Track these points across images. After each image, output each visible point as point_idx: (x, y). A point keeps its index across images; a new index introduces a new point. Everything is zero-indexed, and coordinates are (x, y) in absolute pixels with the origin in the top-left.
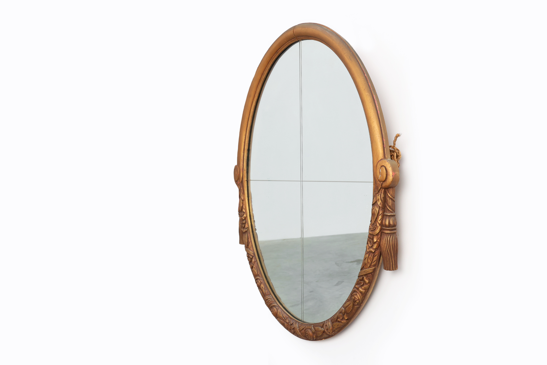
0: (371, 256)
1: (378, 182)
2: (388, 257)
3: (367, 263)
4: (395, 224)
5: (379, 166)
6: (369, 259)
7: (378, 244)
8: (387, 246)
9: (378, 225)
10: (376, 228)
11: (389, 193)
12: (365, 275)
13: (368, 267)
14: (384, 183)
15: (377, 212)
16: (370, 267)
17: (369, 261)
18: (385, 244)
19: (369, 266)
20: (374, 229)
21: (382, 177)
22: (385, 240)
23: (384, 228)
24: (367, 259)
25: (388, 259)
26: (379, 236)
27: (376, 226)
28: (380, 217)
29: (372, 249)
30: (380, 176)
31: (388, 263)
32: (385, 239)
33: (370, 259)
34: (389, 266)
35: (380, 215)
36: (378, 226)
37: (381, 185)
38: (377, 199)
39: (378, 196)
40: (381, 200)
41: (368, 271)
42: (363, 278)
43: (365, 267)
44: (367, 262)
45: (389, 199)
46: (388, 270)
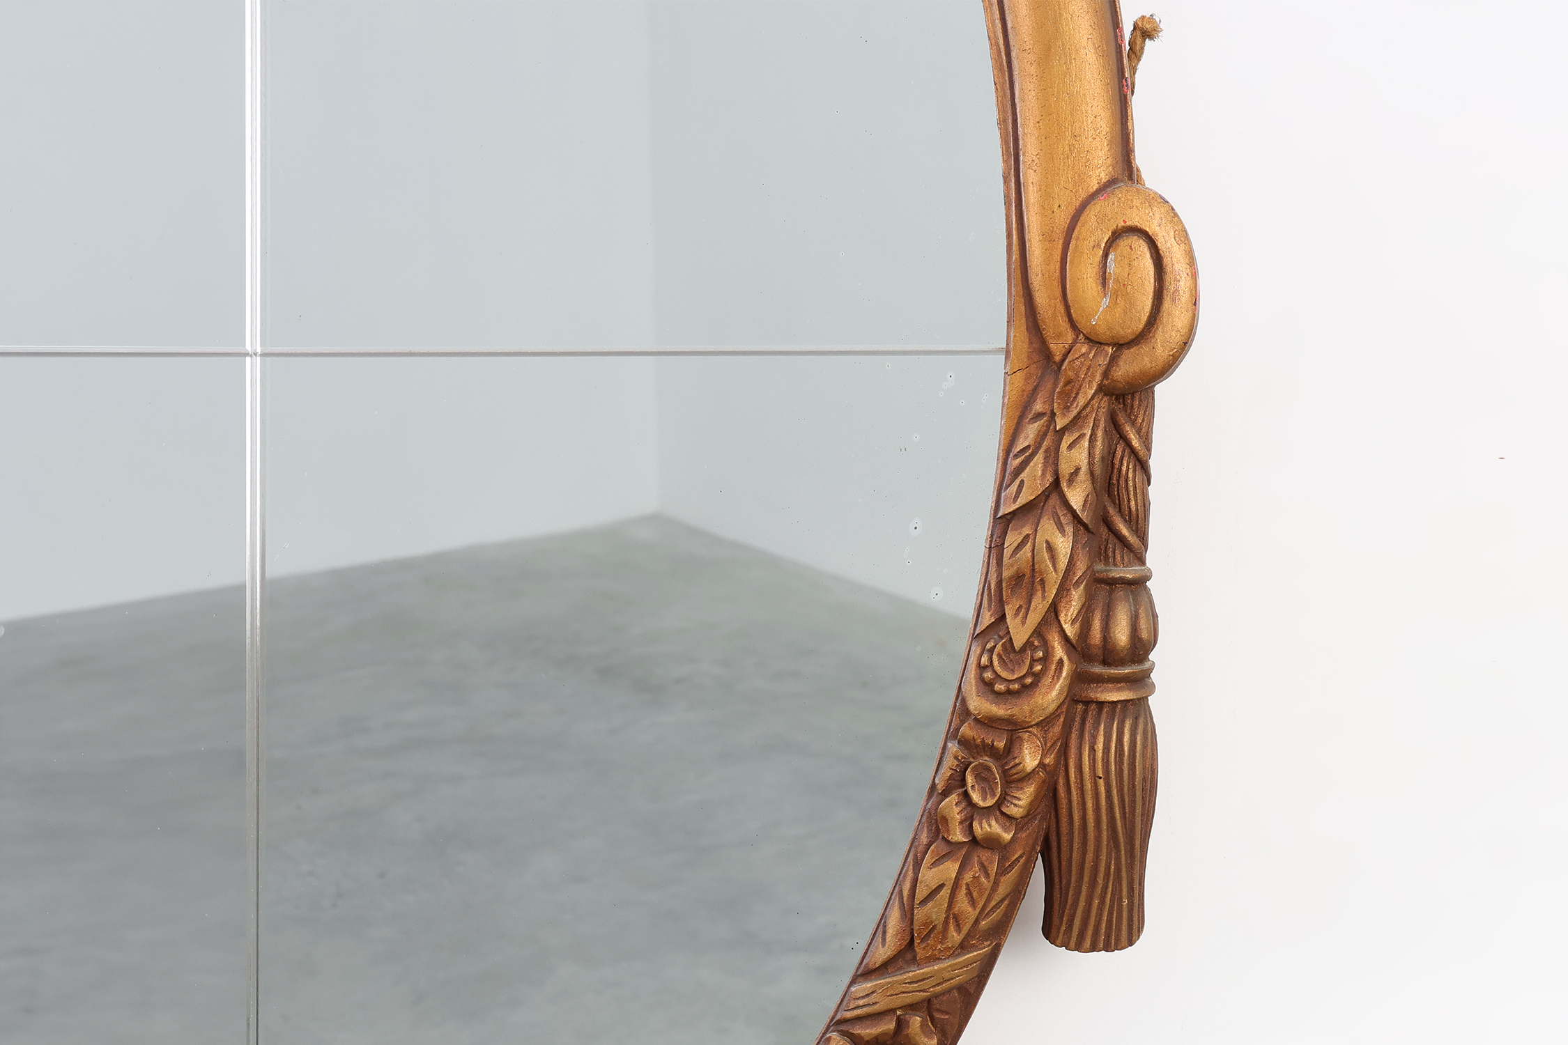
0: (984, 868)
1: (1084, 350)
2: (1108, 867)
3: (946, 922)
4: (1144, 635)
5: (1094, 231)
6: (964, 890)
7: (1044, 781)
8: (1115, 792)
9: (1059, 652)
10: (1038, 677)
11: (1133, 423)
12: (913, 1007)
13: (948, 949)
14: (1127, 354)
15: (1063, 563)
16: (963, 947)
17: (963, 903)
18: (1101, 782)
19: (955, 937)
20: (1029, 680)
21: (1118, 311)
22: (1100, 754)
23: (1098, 669)
24: (945, 892)
25: (1107, 875)
26: (1057, 729)
27: (1045, 660)
28: (1076, 598)
29: (993, 823)
30: (1106, 302)
31: (1102, 902)
32: (1100, 746)
33: (969, 893)
34: (1109, 921)
35: (1078, 583)
36: (1061, 662)
37: (1106, 374)
38: (1065, 469)
39: (1070, 447)
40: (1092, 473)
41: (947, 975)
42: (901, 1024)
43: (920, 951)
44: (947, 919)
45: (1134, 471)
46: (1094, 949)
